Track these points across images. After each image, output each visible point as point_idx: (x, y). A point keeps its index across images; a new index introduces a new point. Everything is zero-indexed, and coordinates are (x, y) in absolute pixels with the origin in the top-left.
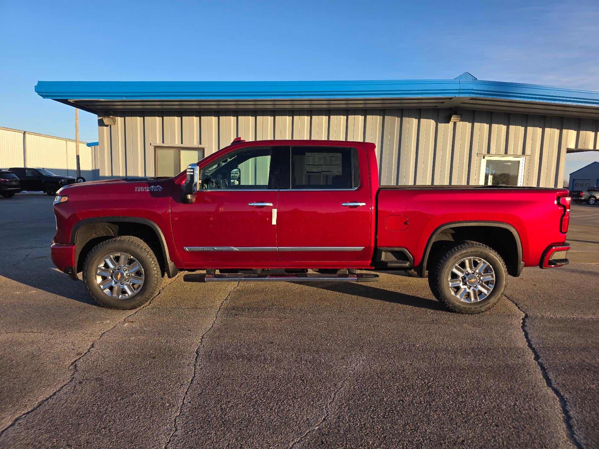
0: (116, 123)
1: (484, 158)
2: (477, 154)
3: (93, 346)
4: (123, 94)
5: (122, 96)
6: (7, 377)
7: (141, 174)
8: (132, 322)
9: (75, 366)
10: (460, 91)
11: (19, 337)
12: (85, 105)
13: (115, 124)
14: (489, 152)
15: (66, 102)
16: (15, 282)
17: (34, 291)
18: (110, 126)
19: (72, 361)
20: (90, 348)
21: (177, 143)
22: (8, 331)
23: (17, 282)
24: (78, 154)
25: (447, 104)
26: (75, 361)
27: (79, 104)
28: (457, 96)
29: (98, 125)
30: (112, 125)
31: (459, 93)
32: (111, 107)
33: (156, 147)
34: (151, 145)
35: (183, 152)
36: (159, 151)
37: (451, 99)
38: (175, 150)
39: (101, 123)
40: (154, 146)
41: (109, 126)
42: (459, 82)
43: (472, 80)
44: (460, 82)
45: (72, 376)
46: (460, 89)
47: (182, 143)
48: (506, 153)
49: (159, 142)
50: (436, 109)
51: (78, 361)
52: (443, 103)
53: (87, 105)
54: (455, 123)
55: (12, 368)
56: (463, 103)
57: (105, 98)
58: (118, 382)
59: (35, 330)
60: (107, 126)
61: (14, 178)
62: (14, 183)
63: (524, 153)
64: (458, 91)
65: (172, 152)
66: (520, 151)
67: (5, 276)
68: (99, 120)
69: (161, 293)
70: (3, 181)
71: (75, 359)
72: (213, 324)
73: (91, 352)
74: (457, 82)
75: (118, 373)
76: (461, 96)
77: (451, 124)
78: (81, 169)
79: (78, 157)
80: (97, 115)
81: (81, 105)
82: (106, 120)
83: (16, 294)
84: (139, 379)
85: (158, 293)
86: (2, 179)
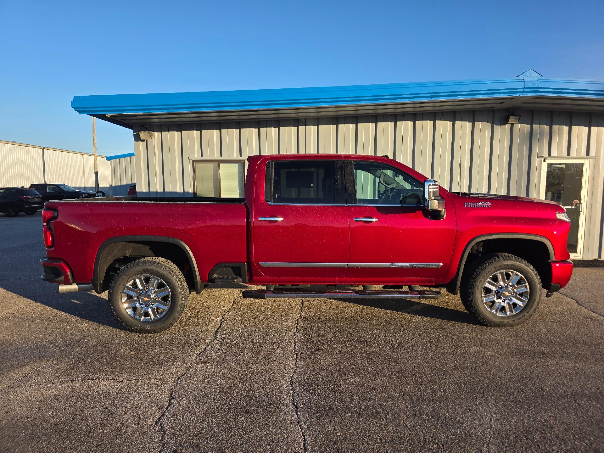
0: (153, 138)
1: (544, 161)
2: (537, 157)
3: (172, 397)
4: (163, 107)
5: (162, 109)
6: (86, 444)
7: (179, 190)
8: (205, 362)
9: (161, 425)
10: (525, 90)
11: (86, 386)
12: (122, 120)
13: (151, 139)
14: (549, 155)
15: (103, 117)
16: (63, 313)
17: (86, 325)
18: (147, 140)
19: (156, 419)
20: (170, 400)
21: (216, 156)
22: (72, 379)
23: (66, 314)
24: (96, 171)
25: (506, 105)
26: (159, 419)
27: (116, 119)
28: (521, 95)
29: (135, 139)
30: (148, 140)
31: (523, 92)
32: (147, 121)
33: (194, 161)
34: (189, 159)
35: (222, 166)
36: (198, 165)
37: (512, 98)
38: (214, 163)
39: (137, 138)
40: (193, 160)
41: (145, 141)
42: (523, 80)
43: (537, 78)
44: (525, 80)
45: (161, 441)
46: (525, 88)
47: (221, 156)
48: (569, 154)
49: (197, 156)
50: (492, 110)
51: (162, 419)
52: (502, 103)
53: (124, 120)
54: (512, 125)
55: (90, 432)
56: (524, 103)
57: (145, 111)
58: (219, 450)
59: (102, 377)
60: (143, 141)
61: (36, 195)
62: (36, 200)
63: (588, 154)
64: (523, 90)
65: (211, 166)
66: (584, 153)
67: (51, 307)
68: (134, 135)
69: (223, 323)
70: (26, 198)
71: (157, 417)
72: (296, 363)
73: (173, 406)
74: (521, 80)
75: (214, 436)
76: (525, 95)
77: (508, 127)
78: (100, 186)
79: (96, 173)
80: (132, 131)
81: (118, 120)
82: (142, 135)
83: (68, 329)
84: (241, 445)
85: (220, 324)
86: (25, 196)
